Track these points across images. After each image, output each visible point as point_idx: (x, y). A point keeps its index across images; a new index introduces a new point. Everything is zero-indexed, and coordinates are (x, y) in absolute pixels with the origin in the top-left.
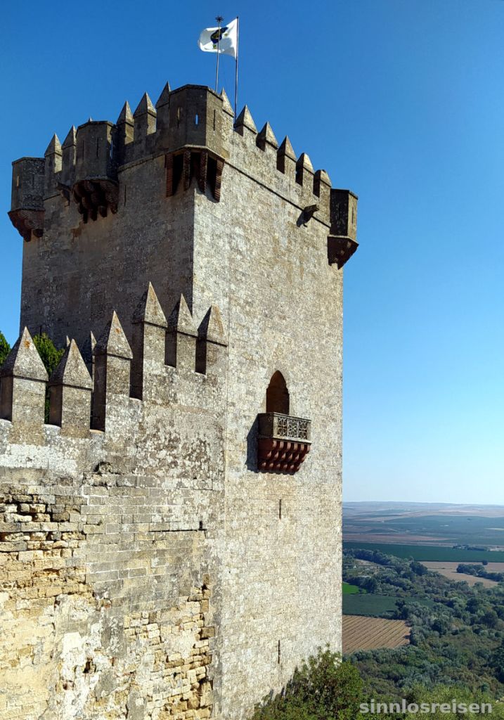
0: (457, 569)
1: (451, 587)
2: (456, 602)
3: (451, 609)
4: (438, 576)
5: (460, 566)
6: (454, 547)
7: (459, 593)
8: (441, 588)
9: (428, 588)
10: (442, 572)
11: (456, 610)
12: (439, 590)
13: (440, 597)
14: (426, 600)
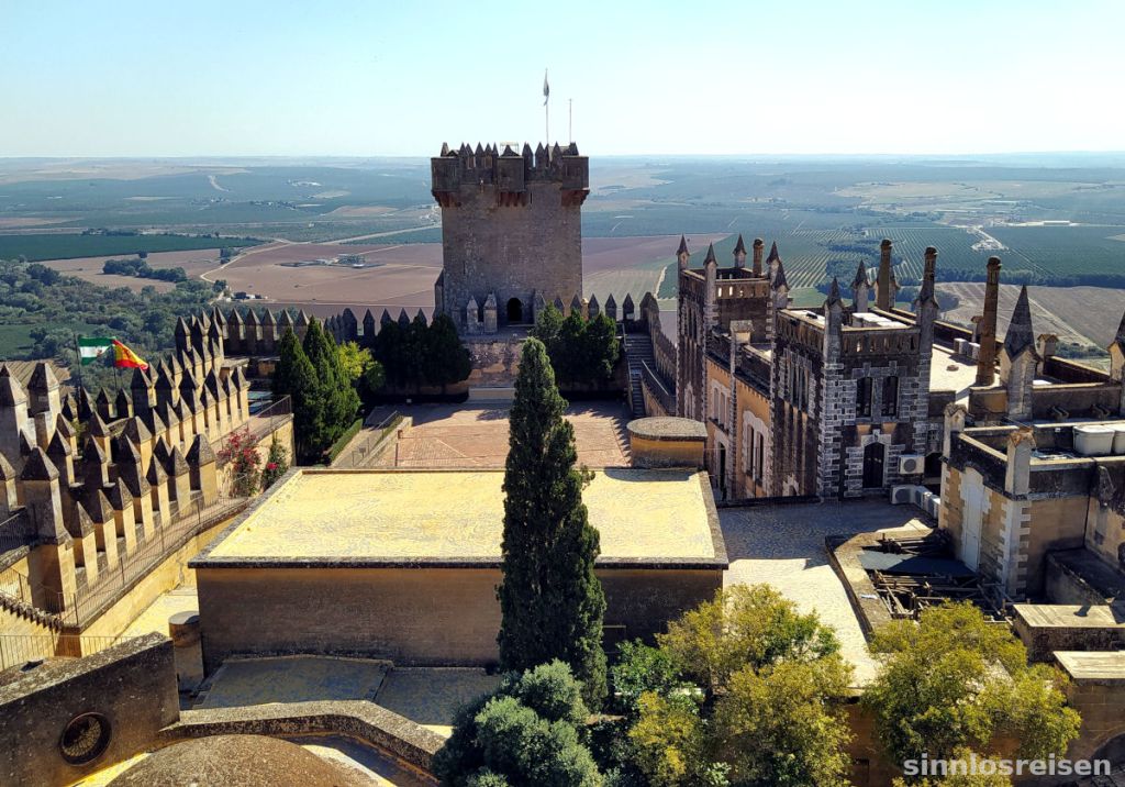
0: (104, 269)
1: (107, 297)
2: (123, 320)
3: (122, 332)
4: (79, 282)
5: (108, 264)
6: (84, 233)
7: (122, 306)
8: (90, 302)
9: (69, 304)
10: (81, 276)
11: (131, 333)
12: (89, 305)
13: (97, 316)
14: (73, 323)
